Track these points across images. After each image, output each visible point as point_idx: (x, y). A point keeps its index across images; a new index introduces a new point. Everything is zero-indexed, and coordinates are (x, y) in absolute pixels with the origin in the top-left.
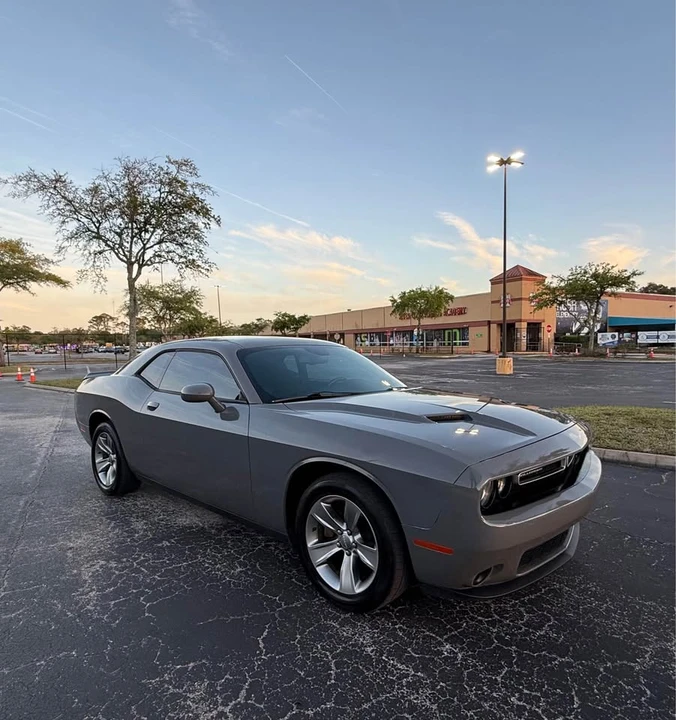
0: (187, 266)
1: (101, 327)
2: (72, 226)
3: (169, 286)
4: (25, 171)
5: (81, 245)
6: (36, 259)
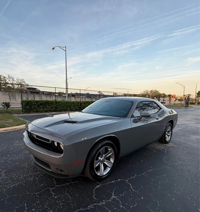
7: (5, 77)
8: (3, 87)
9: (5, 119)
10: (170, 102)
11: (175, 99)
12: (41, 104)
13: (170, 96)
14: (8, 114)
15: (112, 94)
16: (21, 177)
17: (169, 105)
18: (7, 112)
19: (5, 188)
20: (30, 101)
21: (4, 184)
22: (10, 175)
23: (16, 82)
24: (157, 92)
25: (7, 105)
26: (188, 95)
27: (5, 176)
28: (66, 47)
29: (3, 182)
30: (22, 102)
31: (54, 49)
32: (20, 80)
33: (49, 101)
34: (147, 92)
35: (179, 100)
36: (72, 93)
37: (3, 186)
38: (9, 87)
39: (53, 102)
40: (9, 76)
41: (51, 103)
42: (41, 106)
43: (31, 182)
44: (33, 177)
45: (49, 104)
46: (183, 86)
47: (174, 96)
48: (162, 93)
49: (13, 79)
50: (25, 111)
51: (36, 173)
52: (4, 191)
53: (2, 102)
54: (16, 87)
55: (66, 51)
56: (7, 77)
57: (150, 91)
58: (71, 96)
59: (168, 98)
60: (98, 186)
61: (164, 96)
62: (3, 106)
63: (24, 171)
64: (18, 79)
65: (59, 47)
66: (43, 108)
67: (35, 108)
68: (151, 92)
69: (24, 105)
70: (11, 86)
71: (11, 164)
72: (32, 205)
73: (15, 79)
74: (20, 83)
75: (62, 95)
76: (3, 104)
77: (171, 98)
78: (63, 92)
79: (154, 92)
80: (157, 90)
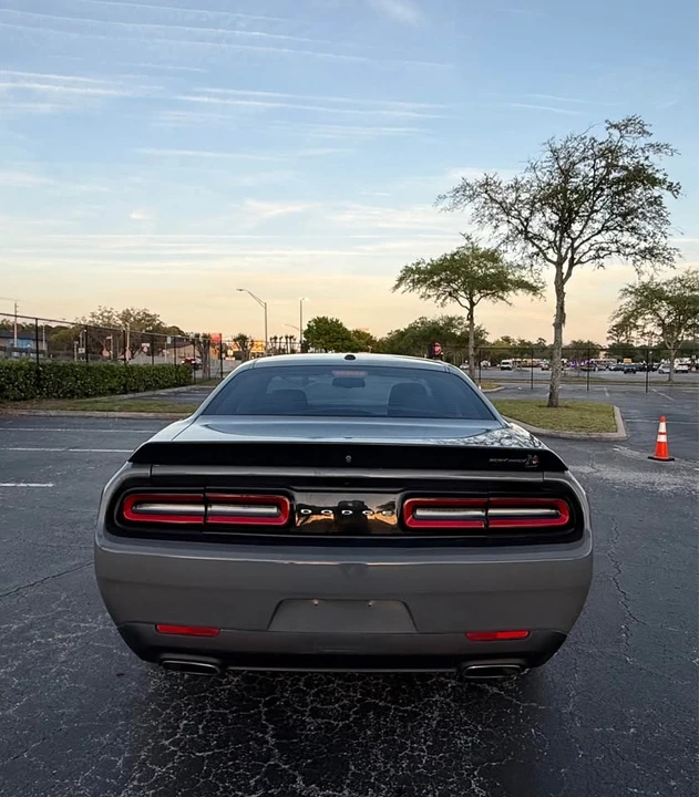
0: (644, 258)
1: (622, 338)
2: (504, 229)
3: (680, 281)
4: (458, 183)
5: (518, 247)
6: (510, 265)
26: (287, 337)
34: (109, 318)
46: (260, 302)
47: (217, 342)
48: (167, 325)
57: (120, 312)
68: (126, 316)
79: (140, 320)
80: (152, 313)
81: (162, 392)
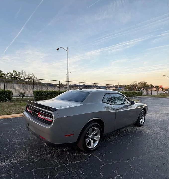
7: (19, 73)
8: (18, 80)
9: (22, 106)
10: (157, 92)
11: (162, 90)
12: (48, 94)
13: (157, 87)
14: (23, 102)
15: (105, 85)
16: (41, 154)
17: (156, 95)
18: (23, 100)
19: (31, 162)
20: (40, 92)
21: (30, 159)
22: (33, 151)
23: (27, 76)
24: (145, 83)
25: (23, 95)
27: (29, 152)
28: (68, 48)
29: (29, 157)
30: (34, 92)
31: (58, 49)
32: (31, 74)
33: (54, 92)
34: (136, 83)
35: (166, 90)
36: (71, 84)
37: (29, 161)
38: (22, 80)
39: (57, 92)
40: (22, 72)
41: (56, 93)
42: (48, 96)
43: (50, 158)
44: (50, 155)
45: (54, 94)
47: (161, 87)
48: (149, 84)
49: (25, 74)
50: (36, 99)
51: (52, 151)
52: (31, 164)
53: (19, 92)
54: (27, 80)
55: (68, 51)
56: (21, 72)
57: (138, 82)
58: (71, 87)
59: (155, 89)
60: (103, 165)
61: (152, 87)
62: (20, 95)
63: (43, 149)
64: (29, 74)
65: (62, 48)
66: (50, 97)
67: (44, 97)
68: (140, 83)
69: (35, 95)
70: (24, 79)
71: (32, 143)
72: (53, 177)
73: (27, 74)
74: (31, 77)
75: (64, 86)
76: (20, 94)
77: (159, 89)
78: (64, 84)
79: (142, 83)
80: (145, 82)
81: (133, 97)
